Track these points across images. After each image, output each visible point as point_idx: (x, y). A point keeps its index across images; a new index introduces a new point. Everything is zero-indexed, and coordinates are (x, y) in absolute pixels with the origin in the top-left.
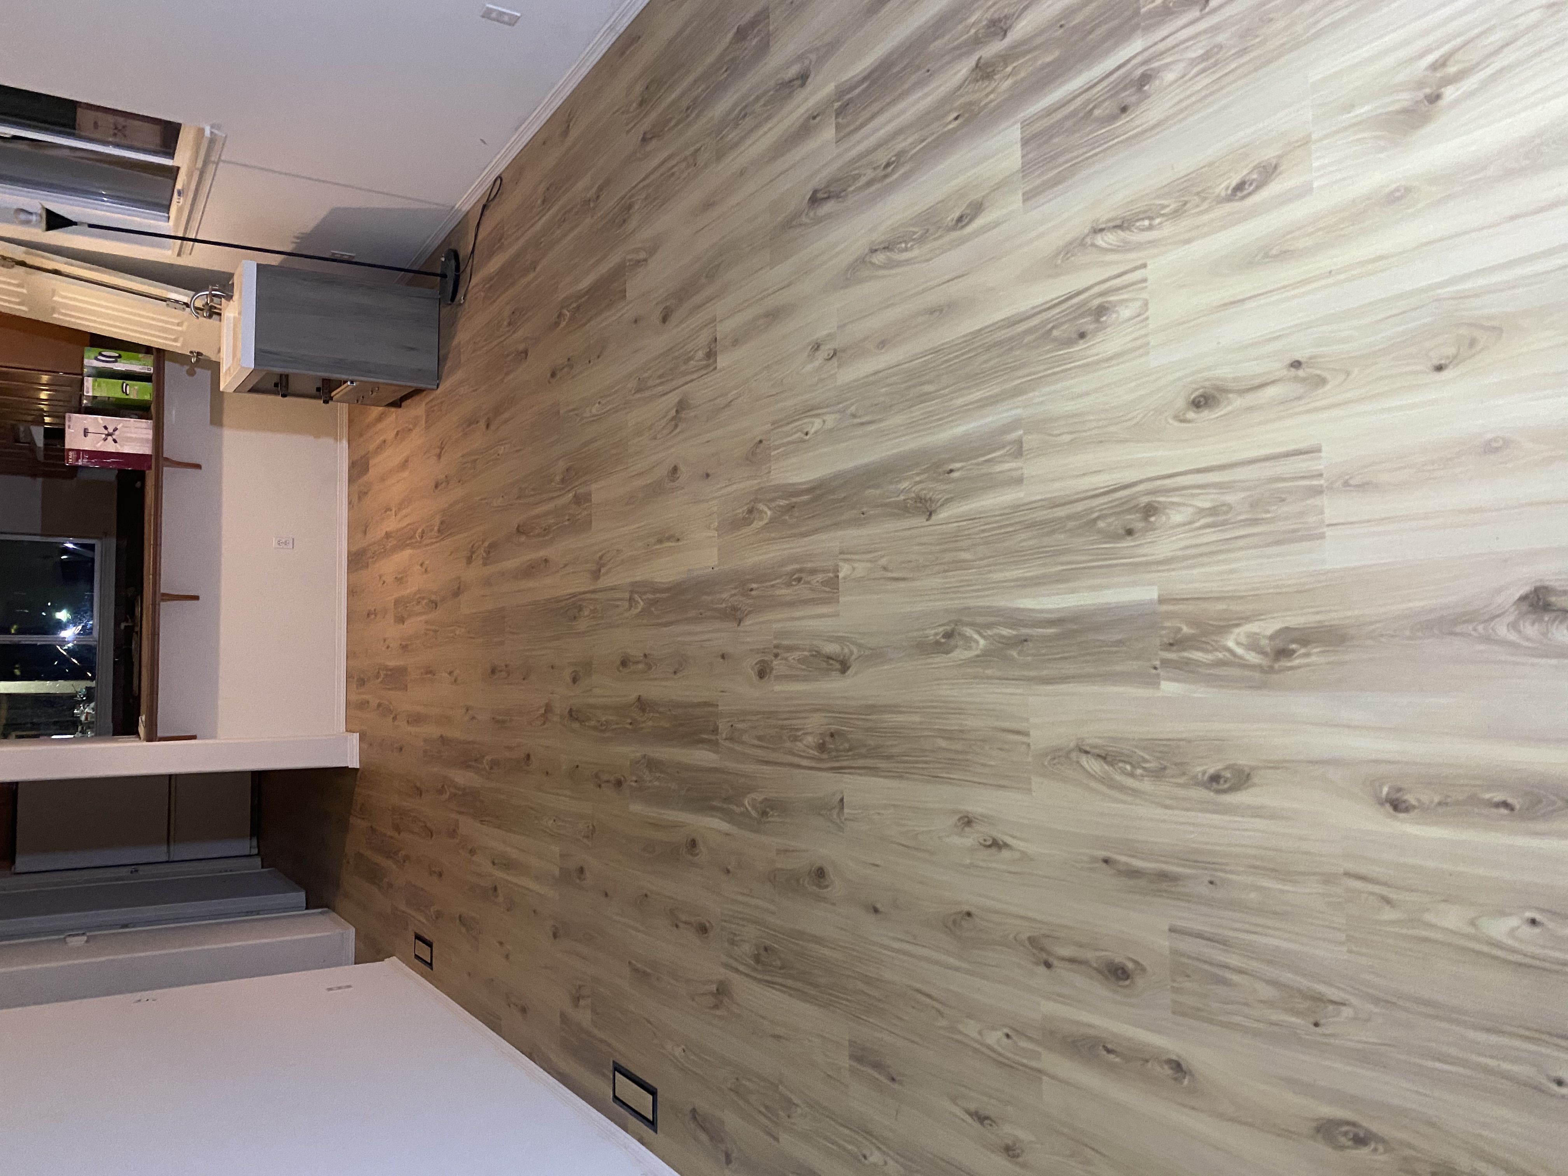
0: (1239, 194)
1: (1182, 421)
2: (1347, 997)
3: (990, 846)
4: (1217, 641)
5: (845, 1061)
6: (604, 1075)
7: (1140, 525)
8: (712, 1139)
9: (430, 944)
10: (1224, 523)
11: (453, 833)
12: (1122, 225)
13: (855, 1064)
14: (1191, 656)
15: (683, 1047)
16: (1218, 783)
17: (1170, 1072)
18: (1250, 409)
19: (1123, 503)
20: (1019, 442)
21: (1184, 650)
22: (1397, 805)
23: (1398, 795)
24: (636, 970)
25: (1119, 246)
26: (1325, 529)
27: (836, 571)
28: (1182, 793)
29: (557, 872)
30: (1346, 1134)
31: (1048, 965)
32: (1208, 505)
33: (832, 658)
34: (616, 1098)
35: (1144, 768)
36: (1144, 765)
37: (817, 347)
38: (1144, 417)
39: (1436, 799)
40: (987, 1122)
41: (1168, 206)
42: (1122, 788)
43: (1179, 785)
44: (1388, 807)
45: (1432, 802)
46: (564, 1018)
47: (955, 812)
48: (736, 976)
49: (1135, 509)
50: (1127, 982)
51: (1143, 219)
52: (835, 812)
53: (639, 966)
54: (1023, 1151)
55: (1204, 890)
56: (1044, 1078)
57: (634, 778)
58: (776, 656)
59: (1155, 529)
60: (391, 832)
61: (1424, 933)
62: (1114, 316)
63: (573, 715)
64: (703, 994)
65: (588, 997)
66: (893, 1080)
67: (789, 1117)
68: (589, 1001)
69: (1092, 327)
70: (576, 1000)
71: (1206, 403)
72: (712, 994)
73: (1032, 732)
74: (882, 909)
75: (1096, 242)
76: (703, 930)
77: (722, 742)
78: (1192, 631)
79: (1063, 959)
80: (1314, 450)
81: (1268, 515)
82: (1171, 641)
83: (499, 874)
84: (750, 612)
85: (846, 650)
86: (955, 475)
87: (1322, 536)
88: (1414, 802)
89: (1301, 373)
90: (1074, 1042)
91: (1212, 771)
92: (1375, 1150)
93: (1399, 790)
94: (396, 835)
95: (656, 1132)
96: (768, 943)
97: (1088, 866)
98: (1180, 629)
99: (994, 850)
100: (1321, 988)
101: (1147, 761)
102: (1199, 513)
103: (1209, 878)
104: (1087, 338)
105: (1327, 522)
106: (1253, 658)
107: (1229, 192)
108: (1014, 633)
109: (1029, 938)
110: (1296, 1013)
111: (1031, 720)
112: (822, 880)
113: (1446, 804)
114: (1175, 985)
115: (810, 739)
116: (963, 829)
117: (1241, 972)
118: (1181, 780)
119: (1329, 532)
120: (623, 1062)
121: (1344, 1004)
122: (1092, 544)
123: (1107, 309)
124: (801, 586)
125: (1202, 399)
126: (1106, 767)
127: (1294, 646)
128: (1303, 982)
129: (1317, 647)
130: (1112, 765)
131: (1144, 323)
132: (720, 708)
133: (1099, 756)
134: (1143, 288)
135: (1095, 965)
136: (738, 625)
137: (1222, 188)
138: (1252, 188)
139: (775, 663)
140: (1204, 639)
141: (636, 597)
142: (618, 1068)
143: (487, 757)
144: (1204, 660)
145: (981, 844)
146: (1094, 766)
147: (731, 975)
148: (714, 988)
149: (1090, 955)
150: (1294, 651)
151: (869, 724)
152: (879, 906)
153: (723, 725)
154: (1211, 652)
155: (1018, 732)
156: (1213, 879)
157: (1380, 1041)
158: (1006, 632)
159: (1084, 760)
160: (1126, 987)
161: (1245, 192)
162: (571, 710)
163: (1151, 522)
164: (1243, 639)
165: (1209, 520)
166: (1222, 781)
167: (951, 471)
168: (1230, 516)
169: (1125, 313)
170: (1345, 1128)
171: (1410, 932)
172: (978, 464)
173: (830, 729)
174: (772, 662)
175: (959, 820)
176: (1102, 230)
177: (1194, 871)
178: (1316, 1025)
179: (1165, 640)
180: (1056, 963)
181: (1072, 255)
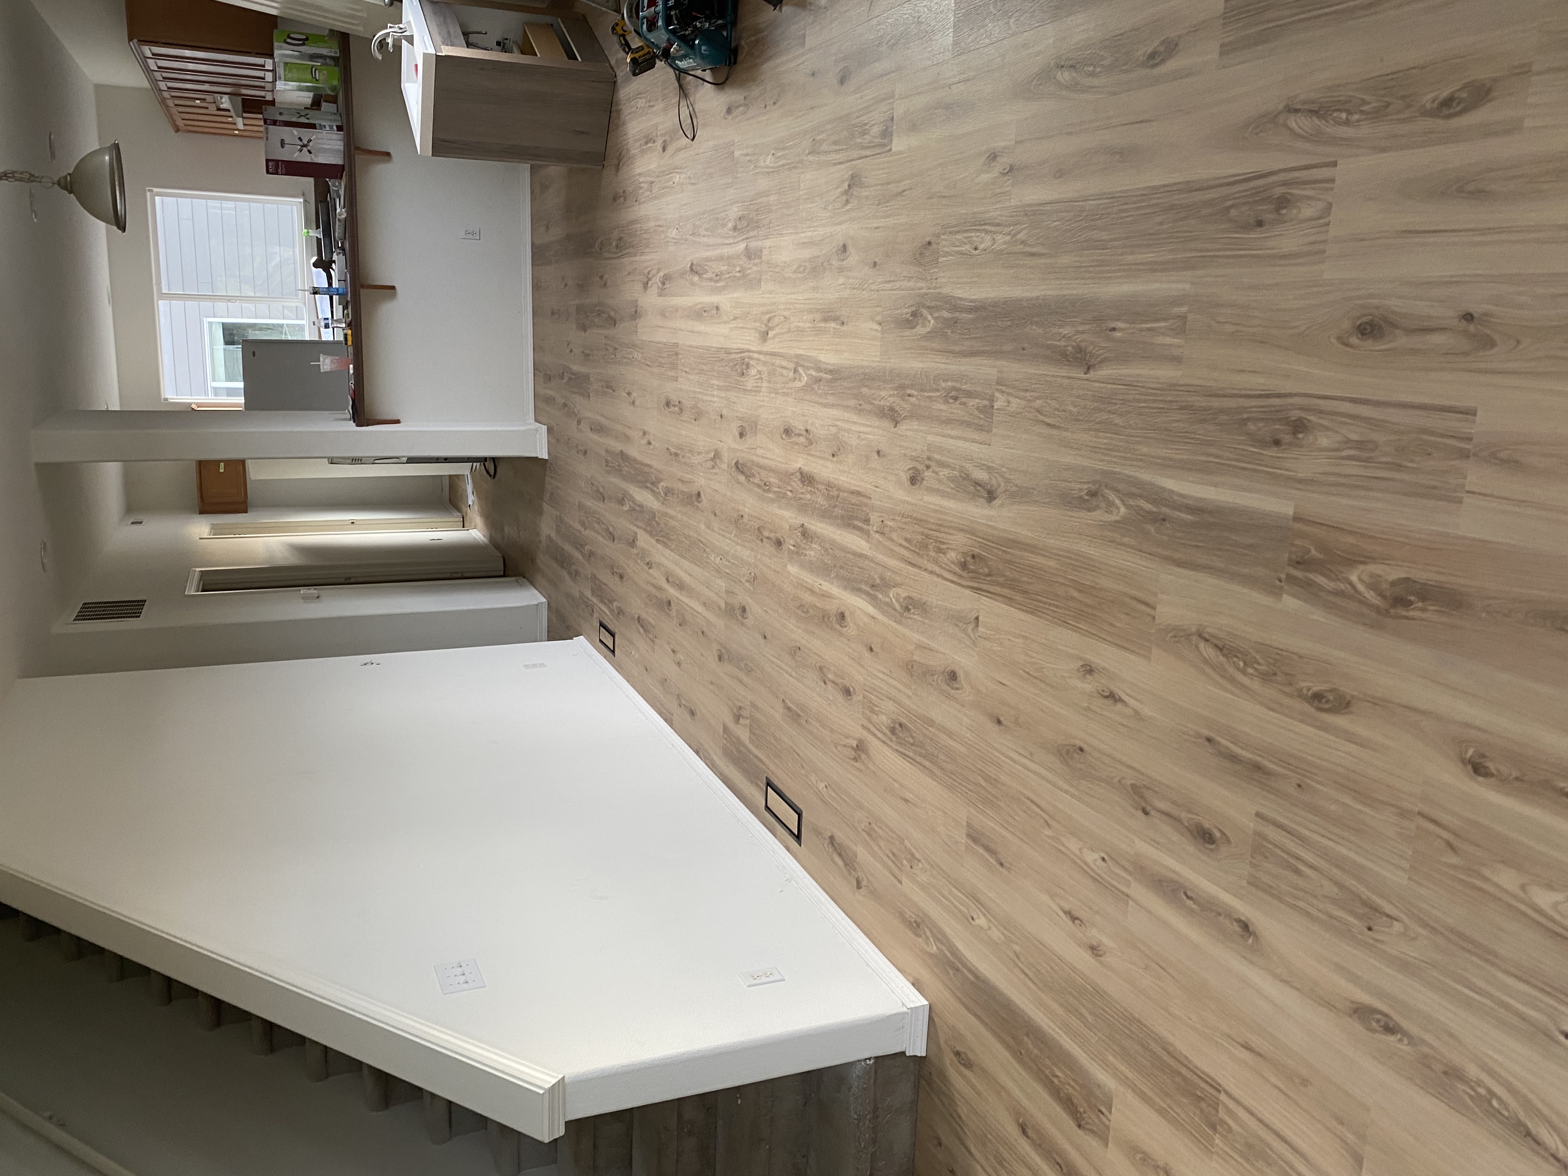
0: (1446, 111)
1: (1346, 345)
2: (1400, 915)
3: (1106, 697)
4: (1341, 572)
5: (962, 839)
6: (758, 785)
7: (1287, 438)
8: (846, 865)
9: (613, 635)
10: (1368, 460)
11: (633, 543)
12: (1318, 111)
13: (971, 843)
14: (1315, 579)
15: (826, 784)
16: (1320, 701)
17: (1238, 929)
18: (1414, 351)
19: (1277, 411)
20: (1183, 318)
21: (1309, 571)
22: (1478, 768)
23: (1481, 760)
24: (789, 709)
25: (1311, 135)
26: (1465, 495)
27: (992, 400)
28: (1287, 701)
29: (723, 606)
30: (1378, 1021)
31: (1146, 813)
32: (1354, 437)
33: (979, 485)
34: (767, 807)
35: (1256, 669)
36: (1255, 666)
37: (993, 157)
38: (1309, 328)
39: (1515, 774)
40: (1077, 921)
41: (1369, 103)
42: (1232, 680)
43: (1286, 694)
44: (1470, 767)
45: (1510, 775)
46: (726, 729)
47: (1081, 659)
48: (874, 739)
49: (1286, 421)
50: (1213, 847)
51: (1340, 110)
52: (971, 626)
53: (790, 705)
54: (1105, 953)
55: (1292, 791)
56: (1130, 902)
57: (792, 542)
58: (928, 467)
59: (1301, 447)
60: (579, 527)
61: (1478, 883)
62: (1295, 211)
63: (739, 467)
64: (845, 746)
65: (747, 718)
66: (1002, 865)
67: (911, 867)
68: (748, 722)
69: (1272, 216)
70: (737, 718)
71: (1371, 332)
72: (852, 747)
73: (1158, 607)
74: (1004, 722)
75: (1288, 122)
76: (847, 692)
77: (871, 532)
78: (1321, 556)
79: (1159, 811)
80: (1471, 412)
81: (1411, 465)
82: (1299, 560)
83: (672, 592)
84: (905, 418)
85: (994, 482)
86: (1118, 334)
87: (1460, 501)
88: (1493, 771)
89: (1472, 328)
90: (1160, 881)
91: (1316, 689)
92: (1400, 1040)
93: (1483, 756)
94: (582, 530)
95: (800, 845)
96: (904, 721)
97: (1194, 740)
98: (1309, 551)
99: (1109, 702)
100: (1378, 900)
101: (1259, 664)
102: (1346, 443)
103: (1298, 782)
104: (1264, 228)
105: (1467, 488)
106: (1371, 596)
107: (1435, 105)
108: (1155, 510)
109: (1132, 785)
110: (1352, 913)
111: (1160, 596)
112: (954, 682)
113: (1522, 780)
114: (1254, 861)
115: (952, 555)
116: (1084, 675)
117: (1312, 867)
118: (1287, 689)
119: (1468, 500)
120: (776, 782)
121: (1397, 920)
122: (1239, 444)
123: (1288, 201)
124: (957, 405)
125: (1368, 327)
126: (1221, 658)
127: (1412, 598)
128: (1366, 893)
129: (1434, 605)
130: (1227, 658)
131: (1324, 229)
132: (873, 502)
133: (1216, 646)
134: (1327, 189)
135: (1186, 824)
136: (895, 427)
137: (1428, 99)
138: (1459, 108)
139: (926, 474)
140: (1329, 566)
141: (800, 370)
142: (769, 784)
143: (662, 484)
144: (1327, 587)
145: (1099, 693)
146: (1209, 652)
147: (870, 738)
148: (854, 743)
149: (1184, 815)
150: (1411, 603)
151: (1008, 557)
152: (1002, 719)
153: (874, 518)
154: (1334, 580)
155: (1147, 604)
156: (1300, 783)
157: (1421, 958)
158: (1148, 506)
159: (1202, 645)
160: (1211, 850)
161: (1452, 111)
162: (737, 463)
163: (1299, 439)
164: (1365, 578)
165: (1352, 452)
166: (1324, 700)
167: (1114, 329)
168: (1373, 455)
169: (1307, 211)
170: (1378, 1016)
171: (1468, 879)
172: (1141, 330)
173: (972, 551)
174: (924, 471)
175: (1082, 666)
176: (1297, 111)
177: (1285, 772)
178: (1370, 929)
179: (1294, 557)
180: (1153, 812)
181: (1262, 131)
